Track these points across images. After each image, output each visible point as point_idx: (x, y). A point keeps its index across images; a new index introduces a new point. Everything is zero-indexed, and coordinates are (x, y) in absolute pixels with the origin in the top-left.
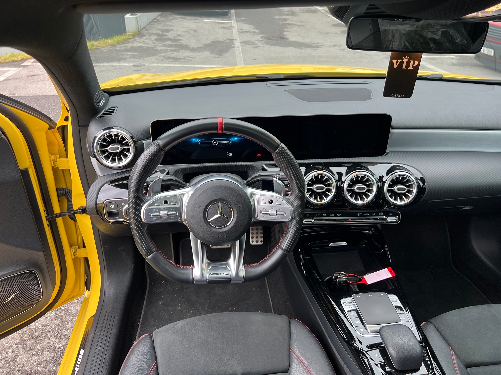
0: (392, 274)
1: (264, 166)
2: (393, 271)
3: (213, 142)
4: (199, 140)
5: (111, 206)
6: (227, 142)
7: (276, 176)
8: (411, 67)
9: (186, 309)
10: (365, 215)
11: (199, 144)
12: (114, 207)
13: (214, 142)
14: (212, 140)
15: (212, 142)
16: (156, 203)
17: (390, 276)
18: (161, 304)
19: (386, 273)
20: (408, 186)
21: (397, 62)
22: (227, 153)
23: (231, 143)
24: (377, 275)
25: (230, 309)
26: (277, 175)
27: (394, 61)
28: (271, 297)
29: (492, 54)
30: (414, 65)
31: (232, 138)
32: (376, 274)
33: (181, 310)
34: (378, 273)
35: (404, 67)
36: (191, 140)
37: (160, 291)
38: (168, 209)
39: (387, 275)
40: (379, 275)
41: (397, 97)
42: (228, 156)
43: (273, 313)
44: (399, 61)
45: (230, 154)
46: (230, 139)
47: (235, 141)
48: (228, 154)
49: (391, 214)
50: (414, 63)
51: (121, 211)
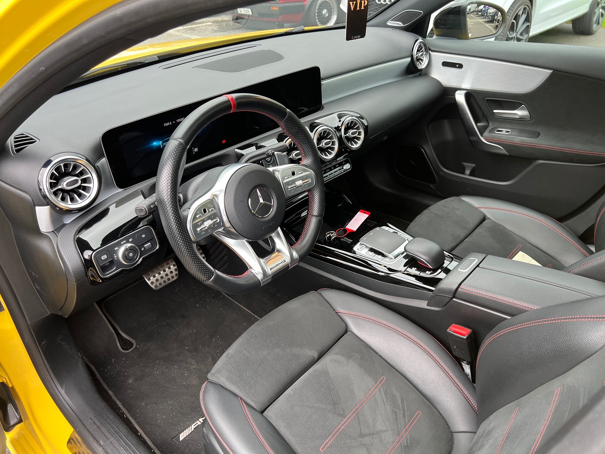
0: (367, 214)
1: (236, 150)
2: (365, 211)
4: (161, 142)
5: (102, 257)
8: (363, 8)
9: (166, 368)
10: (327, 171)
11: (161, 146)
12: (106, 257)
16: (197, 215)
17: (367, 216)
18: (133, 382)
19: (362, 216)
20: (357, 129)
21: (353, 4)
22: (193, 148)
24: (356, 221)
25: (214, 340)
26: (270, 151)
27: (351, 3)
28: (244, 306)
29: (251, 13)
30: (365, 5)
32: (354, 220)
33: (162, 373)
34: (355, 219)
35: (358, 9)
36: (152, 145)
37: (117, 371)
38: (210, 218)
39: (363, 217)
40: (358, 220)
41: (355, 39)
42: (194, 153)
43: (259, 318)
44: (355, 2)
45: (196, 149)
49: (344, 163)
50: (365, 2)
51: (116, 259)
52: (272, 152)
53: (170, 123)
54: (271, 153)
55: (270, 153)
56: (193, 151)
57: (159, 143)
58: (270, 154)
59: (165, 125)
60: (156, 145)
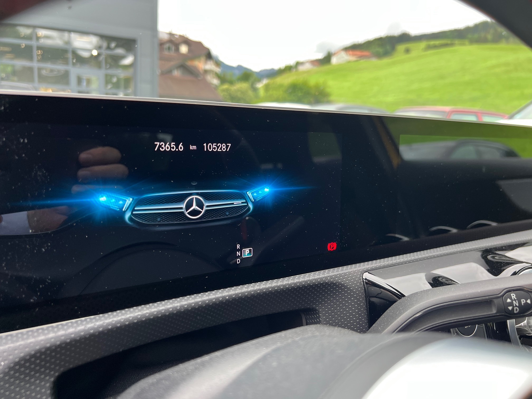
3: (188, 207)
4: (129, 201)
6: (237, 203)
7: (509, 300)
11: (127, 216)
13: (189, 205)
14: (180, 199)
15: (184, 206)
22: (238, 246)
23: (251, 206)
26: (513, 296)
31: (255, 187)
36: (92, 200)
42: (238, 260)
46: (249, 194)
47: (264, 197)
48: (240, 250)
52: (520, 303)
53: (180, 146)
54: (516, 303)
55: (511, 304)
56: (238, 253)
57: (121, 202)
58: (510, 308)
59: (160, 146)
60: (108, 208)
